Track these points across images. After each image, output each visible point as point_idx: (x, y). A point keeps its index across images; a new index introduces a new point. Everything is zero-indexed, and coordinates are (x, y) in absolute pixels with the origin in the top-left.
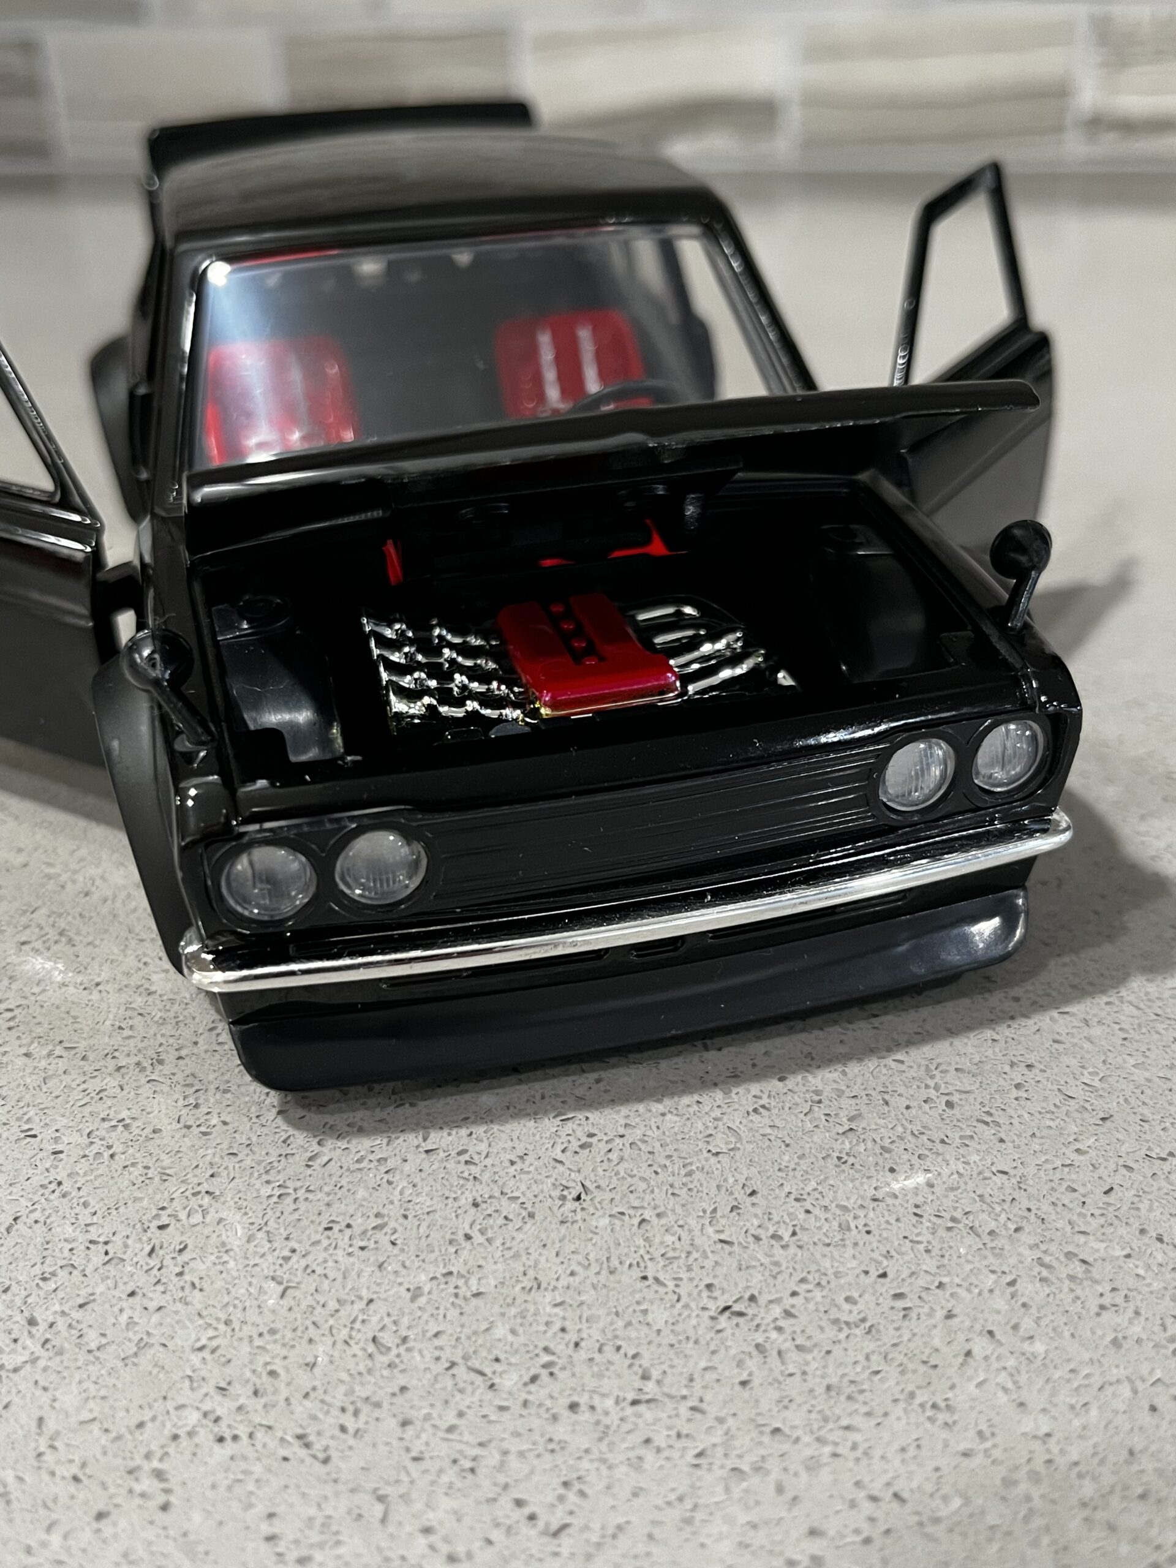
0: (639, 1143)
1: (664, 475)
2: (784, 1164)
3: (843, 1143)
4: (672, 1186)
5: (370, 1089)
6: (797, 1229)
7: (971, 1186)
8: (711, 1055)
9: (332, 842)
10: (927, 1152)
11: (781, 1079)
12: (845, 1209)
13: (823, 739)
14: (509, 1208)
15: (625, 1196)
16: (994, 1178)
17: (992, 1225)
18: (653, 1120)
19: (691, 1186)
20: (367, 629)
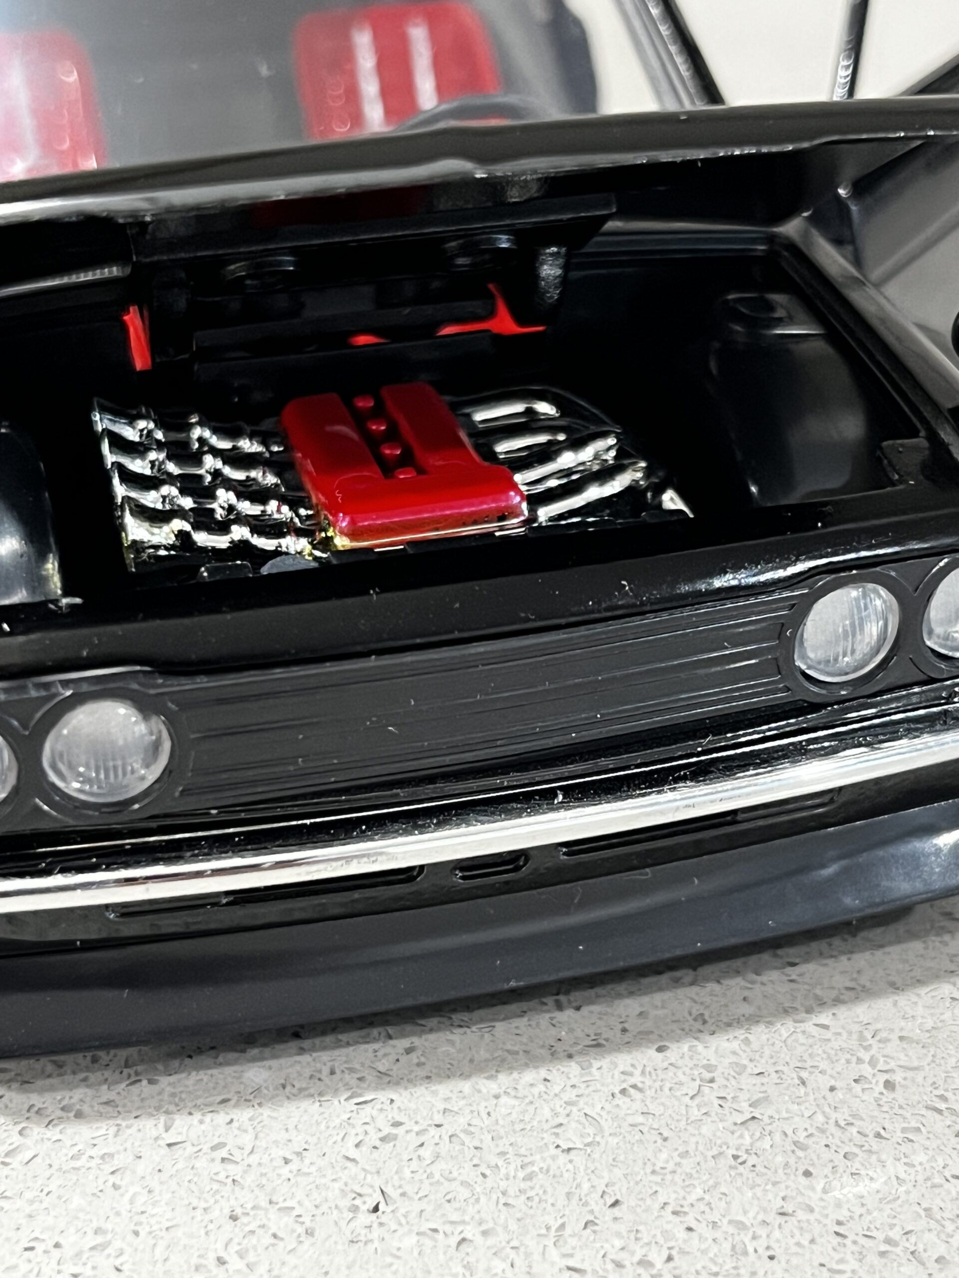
0: (462, 1135)
1: (508, 222)
2: (660, 1164)
3: (741, 1136)
4: (504, 1193)
5: (95, 1060)
6: (674, 1253)
7: (914, 1196)
8: (568, 1015)
9: (38, 715)
10: (856, 1150)
11: (660, 1050)
12: (741, 1226)
13: (718, 583)
14: (278, 1222)
15: (440, 1206)
16: (947, 1185)
17: (942, 1250)
18: (483, 1104)
19: (530, 1193)
20: (99, 428)
